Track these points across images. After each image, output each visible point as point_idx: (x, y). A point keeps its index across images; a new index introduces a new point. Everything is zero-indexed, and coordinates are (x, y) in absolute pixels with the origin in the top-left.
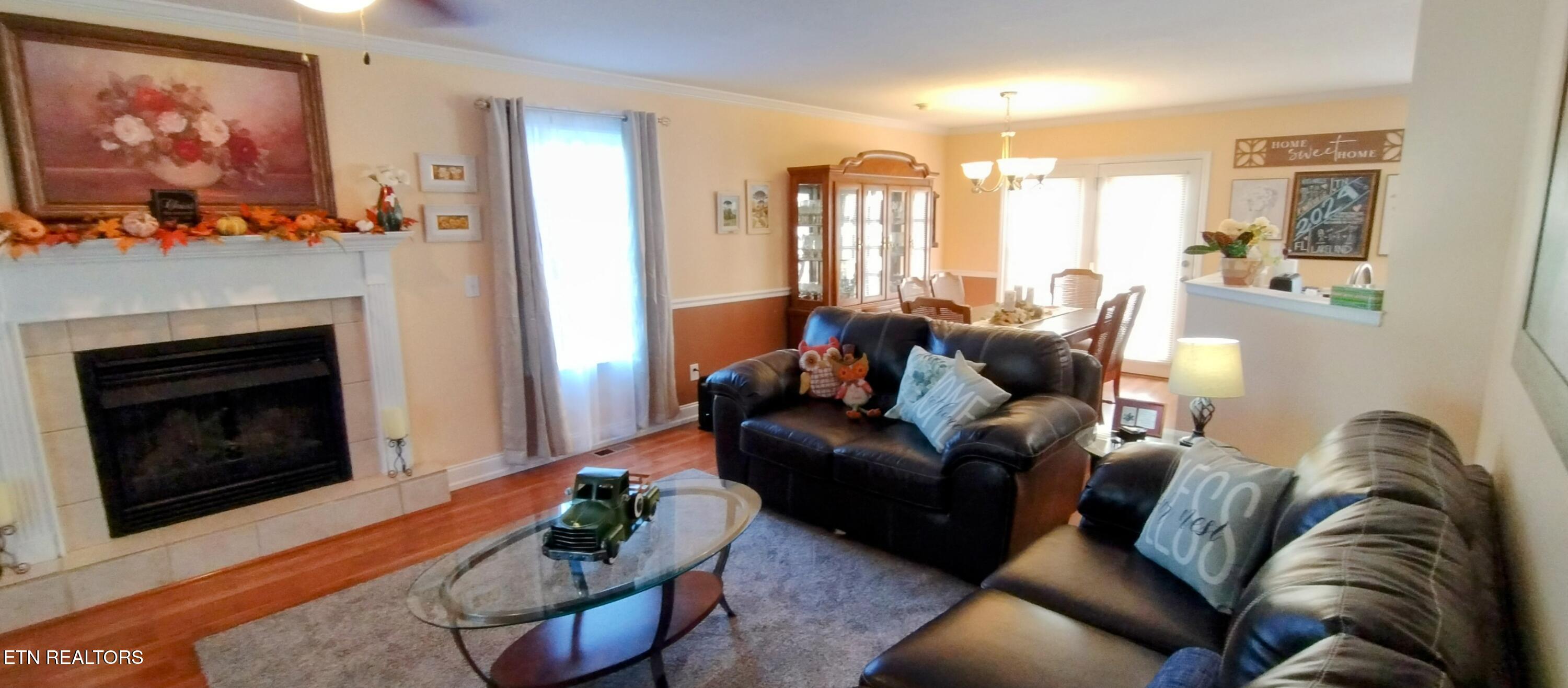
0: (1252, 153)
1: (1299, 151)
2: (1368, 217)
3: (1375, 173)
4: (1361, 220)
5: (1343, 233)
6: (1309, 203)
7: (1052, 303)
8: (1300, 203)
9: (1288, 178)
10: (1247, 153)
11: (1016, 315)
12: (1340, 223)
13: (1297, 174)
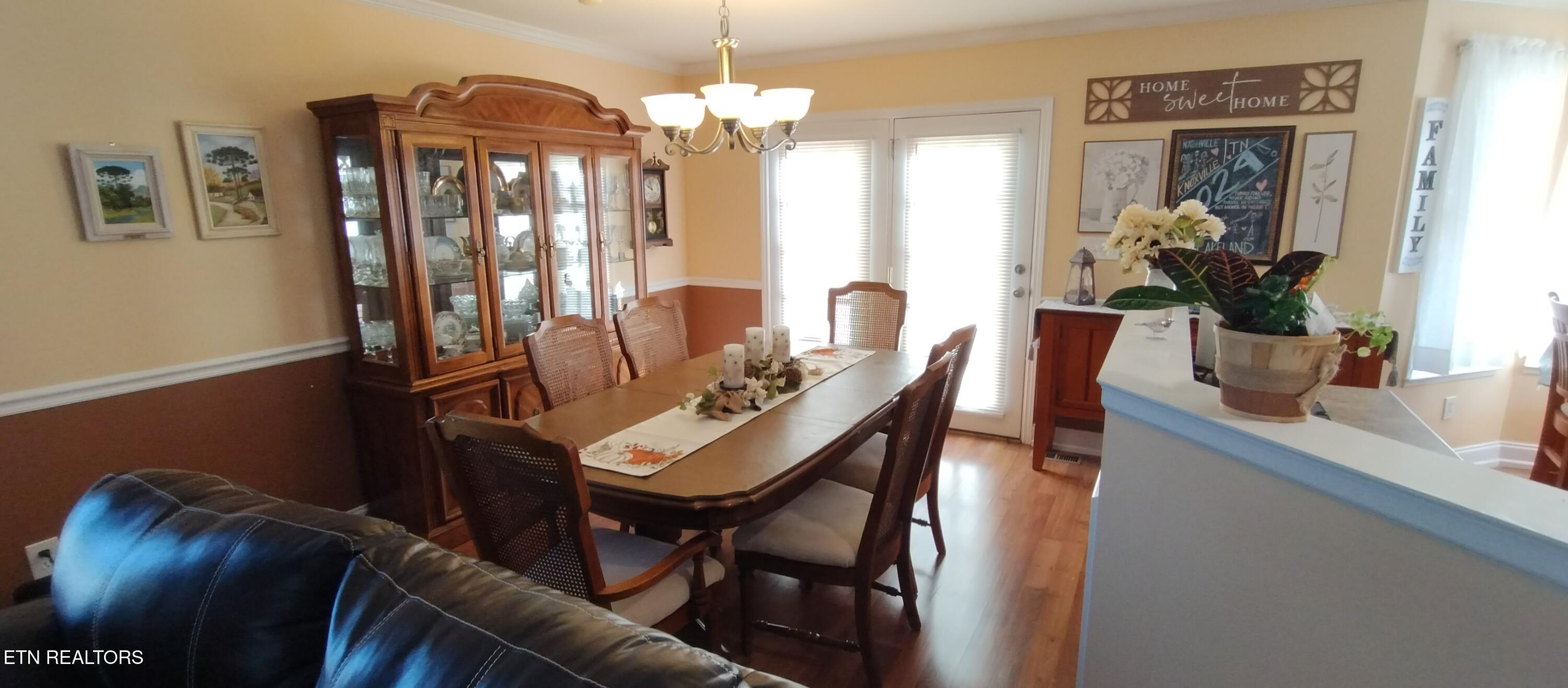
0: (1110, 101)
1: (1179, 97)
2: (1278, 200)
3: (1288, 132)
4: (1268, 203)
5: (1241, 224)
6: (1194, 178)
7: (832, 340)
8: (1180, 178)
9: (1163, 140)
10: (1105, 101)
11: (748, 394)
12: (1238, 207)
13: (1175, 133)
